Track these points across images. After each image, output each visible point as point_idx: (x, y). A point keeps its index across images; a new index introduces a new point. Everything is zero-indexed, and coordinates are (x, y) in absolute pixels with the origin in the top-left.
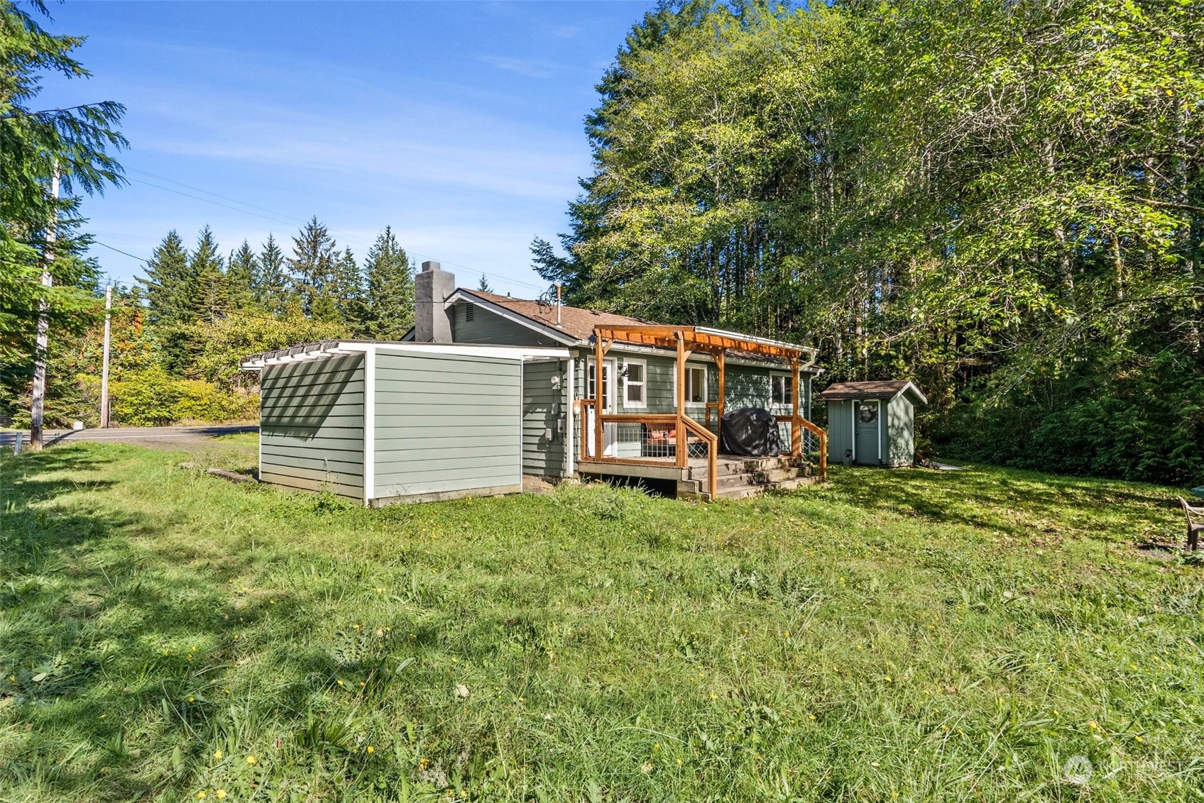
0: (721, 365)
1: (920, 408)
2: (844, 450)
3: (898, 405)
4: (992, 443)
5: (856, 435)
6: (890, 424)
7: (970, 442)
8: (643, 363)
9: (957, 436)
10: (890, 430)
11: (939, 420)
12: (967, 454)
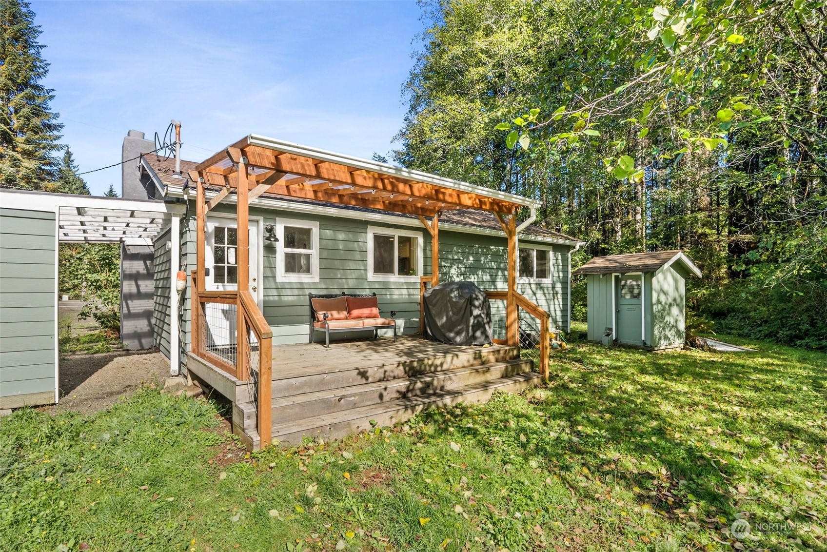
0: (435, 232)
1: (693, 282)
2: (603, 329)
3: (665, 278)
4: (776, 320)
5: (617, 312)
6: (654, 300)
7: (749, 318)
8: (314, 227)
9: (734, 311)
10: (655, 307)
11: (714, 295)
12: (746, 331)
